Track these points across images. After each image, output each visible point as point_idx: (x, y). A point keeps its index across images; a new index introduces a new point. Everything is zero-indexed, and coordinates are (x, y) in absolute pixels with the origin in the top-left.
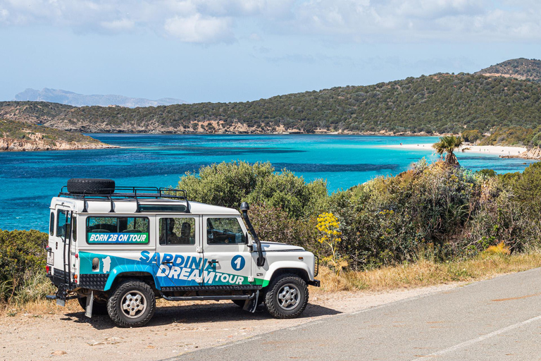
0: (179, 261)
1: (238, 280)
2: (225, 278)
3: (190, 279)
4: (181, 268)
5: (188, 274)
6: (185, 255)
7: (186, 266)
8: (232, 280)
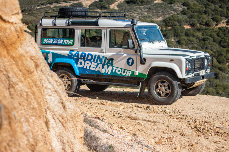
0: (90, 57)
1: (128, 73)
2: (119, 71)
3: (96, 70)
4: (91, 62)
5: (95, 67)
6: (94, 53)
7: (94, 61)
8: (124, 72)
